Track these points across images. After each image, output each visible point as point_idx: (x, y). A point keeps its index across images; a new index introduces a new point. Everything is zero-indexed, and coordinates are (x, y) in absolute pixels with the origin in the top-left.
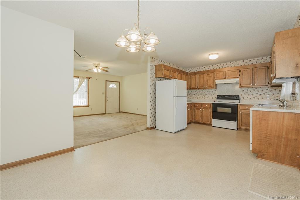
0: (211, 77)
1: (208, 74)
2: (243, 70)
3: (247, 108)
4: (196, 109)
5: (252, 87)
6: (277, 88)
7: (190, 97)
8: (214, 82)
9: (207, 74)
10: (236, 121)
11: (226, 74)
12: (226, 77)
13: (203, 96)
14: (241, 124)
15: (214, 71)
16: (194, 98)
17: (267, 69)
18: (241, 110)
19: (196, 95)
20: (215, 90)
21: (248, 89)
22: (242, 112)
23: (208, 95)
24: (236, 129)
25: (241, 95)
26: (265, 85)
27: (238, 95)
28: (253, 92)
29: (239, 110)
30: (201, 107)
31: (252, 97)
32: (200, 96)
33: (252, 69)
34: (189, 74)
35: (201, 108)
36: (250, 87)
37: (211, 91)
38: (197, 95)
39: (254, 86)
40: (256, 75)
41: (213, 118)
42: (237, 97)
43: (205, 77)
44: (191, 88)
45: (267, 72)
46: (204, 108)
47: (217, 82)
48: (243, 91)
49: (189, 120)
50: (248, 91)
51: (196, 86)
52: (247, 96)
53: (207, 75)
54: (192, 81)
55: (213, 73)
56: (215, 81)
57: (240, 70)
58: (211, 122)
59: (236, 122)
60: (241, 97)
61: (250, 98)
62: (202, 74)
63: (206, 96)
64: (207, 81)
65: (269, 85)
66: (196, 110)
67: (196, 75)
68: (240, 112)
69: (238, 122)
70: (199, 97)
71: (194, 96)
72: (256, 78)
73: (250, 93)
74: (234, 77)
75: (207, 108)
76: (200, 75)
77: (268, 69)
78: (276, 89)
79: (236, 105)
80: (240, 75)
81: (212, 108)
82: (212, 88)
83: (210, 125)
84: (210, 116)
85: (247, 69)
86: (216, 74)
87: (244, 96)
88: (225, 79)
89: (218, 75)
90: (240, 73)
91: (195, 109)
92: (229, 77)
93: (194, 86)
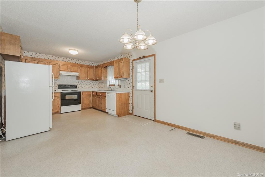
8: (58, 72)
11: (70, 68)
25: (78, 85)
27: (76, 85)
29: (82, 95)
40: (88, 72)
42: (75, 86)
48: (79, 82)
55: (57, 64)
57: (79, 67)
74: (76, 71)
79: (80, 92)
80: (80, 71)
81: (60, 97)
82: (57, 78)
84: (58, 104)
85: (84, 68)
86: (60, 65)
88: (69, 72)
89: (62, 67)
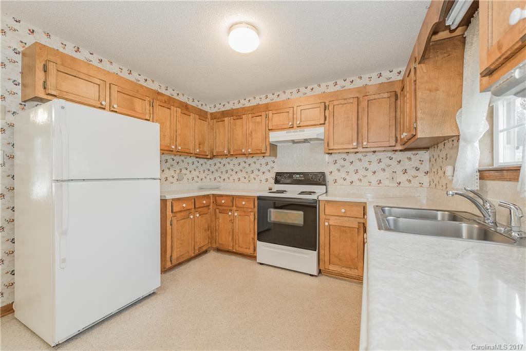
0: (258, 123)
1: (254, 115)
2: (335, 103)
3: (343, 211)
4: (220, 212)
5: (356, 150)
6: (414, 155)
7: (218, 179)
8: (266, 137)
9: (250, 115)
10: (316, 250)
11: (295, 116)
12: (295, 126)
13: (247, 176)
14: (327, 258)
15: (267, 107)
16: (227, 180)
17: (393, 99)
18: (328, 217)
19: (230, 172)
20: (273, 158)
21: (347, 158)
22: (331, 223)
23: (256, 172)
24: (315, 273)
25: (331, 173)
26: (387, 144)
27: (324, 173)
28: (357, 165)
29: (322, 216)
30: (233, 206)
31: (355, 178)
32: (241, 175)
33: (356, 100)
34: (209, 117)
35: (231, 210)
36: (352, 150)
37: (263, 161)
38: (234, 173)
39: (360, 149)
40: (365, 118)
41: (259, 239)
43: (247, 124)
44: (214, 154)
45: (393, 110)
46: (239, 208)
47: (274, 137)
48: (336, 162)
49: (197, 248)
50: (347, 163)
51: (226, 148)
52: (344, 175)
53: (250, 119)
54: (218, 134)
55: (263, 114)
56: (268, 134)
57: (327, 104)
58: (255, 250)
59: (315, 253)
60: (329, 179)
61: (351, 181)
62: (240, 117)
63: (252, 176)
64: (251, 136)
65: (398, 144)
66: (221, 216)
67: (226, 119)
68: (327, 224)
69: (322, 252)
70: (236, 177)
71: (225, 176)
72: (365, 125)
73: (351, 169)
74: (313, 123)
75: (245, 209)
76: (235, 117)
77: (396, 99)
78: (412, 157)
79: (316, 201)
80: (327, 118)
81: (256, 209)
82: (263, 154)
83: (253, 257)
84: (252, 232)
85: (343, 102)
86: (270, 115)
87: (336, 175)
88: (292, 130)
89: (276, 120)
90: (327, 111)
91: (217, 211)
92: (302, 124)
93: (221, 149)
